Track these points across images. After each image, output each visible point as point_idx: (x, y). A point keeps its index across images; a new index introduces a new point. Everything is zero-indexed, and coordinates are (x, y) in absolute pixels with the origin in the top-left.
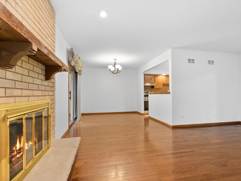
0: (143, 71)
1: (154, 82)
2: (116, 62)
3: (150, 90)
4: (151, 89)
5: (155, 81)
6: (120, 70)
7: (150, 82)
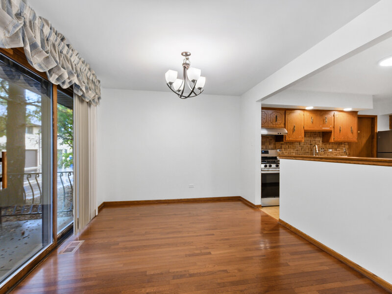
0: (261, 98)
1: (283, 126)
2: (187, 62)
3: (272, 146)
4: (275, 144)
5: (285, 124)
6: (200, 89)
7: (275, 126)
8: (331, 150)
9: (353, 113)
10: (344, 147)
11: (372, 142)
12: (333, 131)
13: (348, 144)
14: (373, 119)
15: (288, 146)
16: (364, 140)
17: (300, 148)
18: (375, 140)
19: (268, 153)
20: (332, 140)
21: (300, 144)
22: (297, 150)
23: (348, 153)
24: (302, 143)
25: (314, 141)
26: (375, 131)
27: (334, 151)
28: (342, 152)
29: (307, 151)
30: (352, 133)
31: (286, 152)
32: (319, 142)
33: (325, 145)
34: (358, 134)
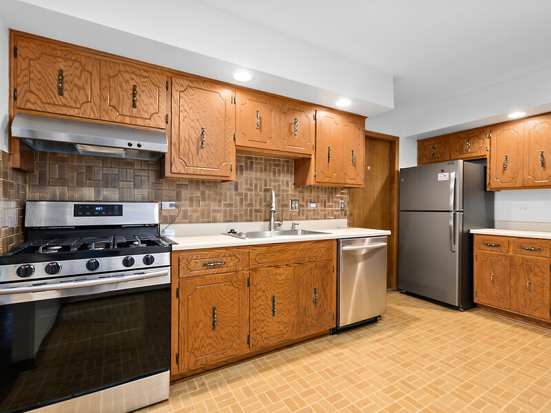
7: (127, 120)
8: (313, 205)
9: (357, 119)
10: (342, 199)
11: (391, 189)
12: (313, 157)
13: (349, 193)
14: (391, 144)
15: (203, 193)
16: (378, 185)
17: (238, 198)
18: (396, 186)
19: (121, 214)
20: (311, 180)
21: (236, 189)
22: (230, 205)
23: (348, 213)
24: (244, 186)
25: (275, 181)
26: (396, 169)
27: (320, 208)
28: (337, 211)
29: (258, 208)
30: (354, 165)
31: (196, 211)
32: (288, 186)
33: (300, 192)
34: (367, 173)
